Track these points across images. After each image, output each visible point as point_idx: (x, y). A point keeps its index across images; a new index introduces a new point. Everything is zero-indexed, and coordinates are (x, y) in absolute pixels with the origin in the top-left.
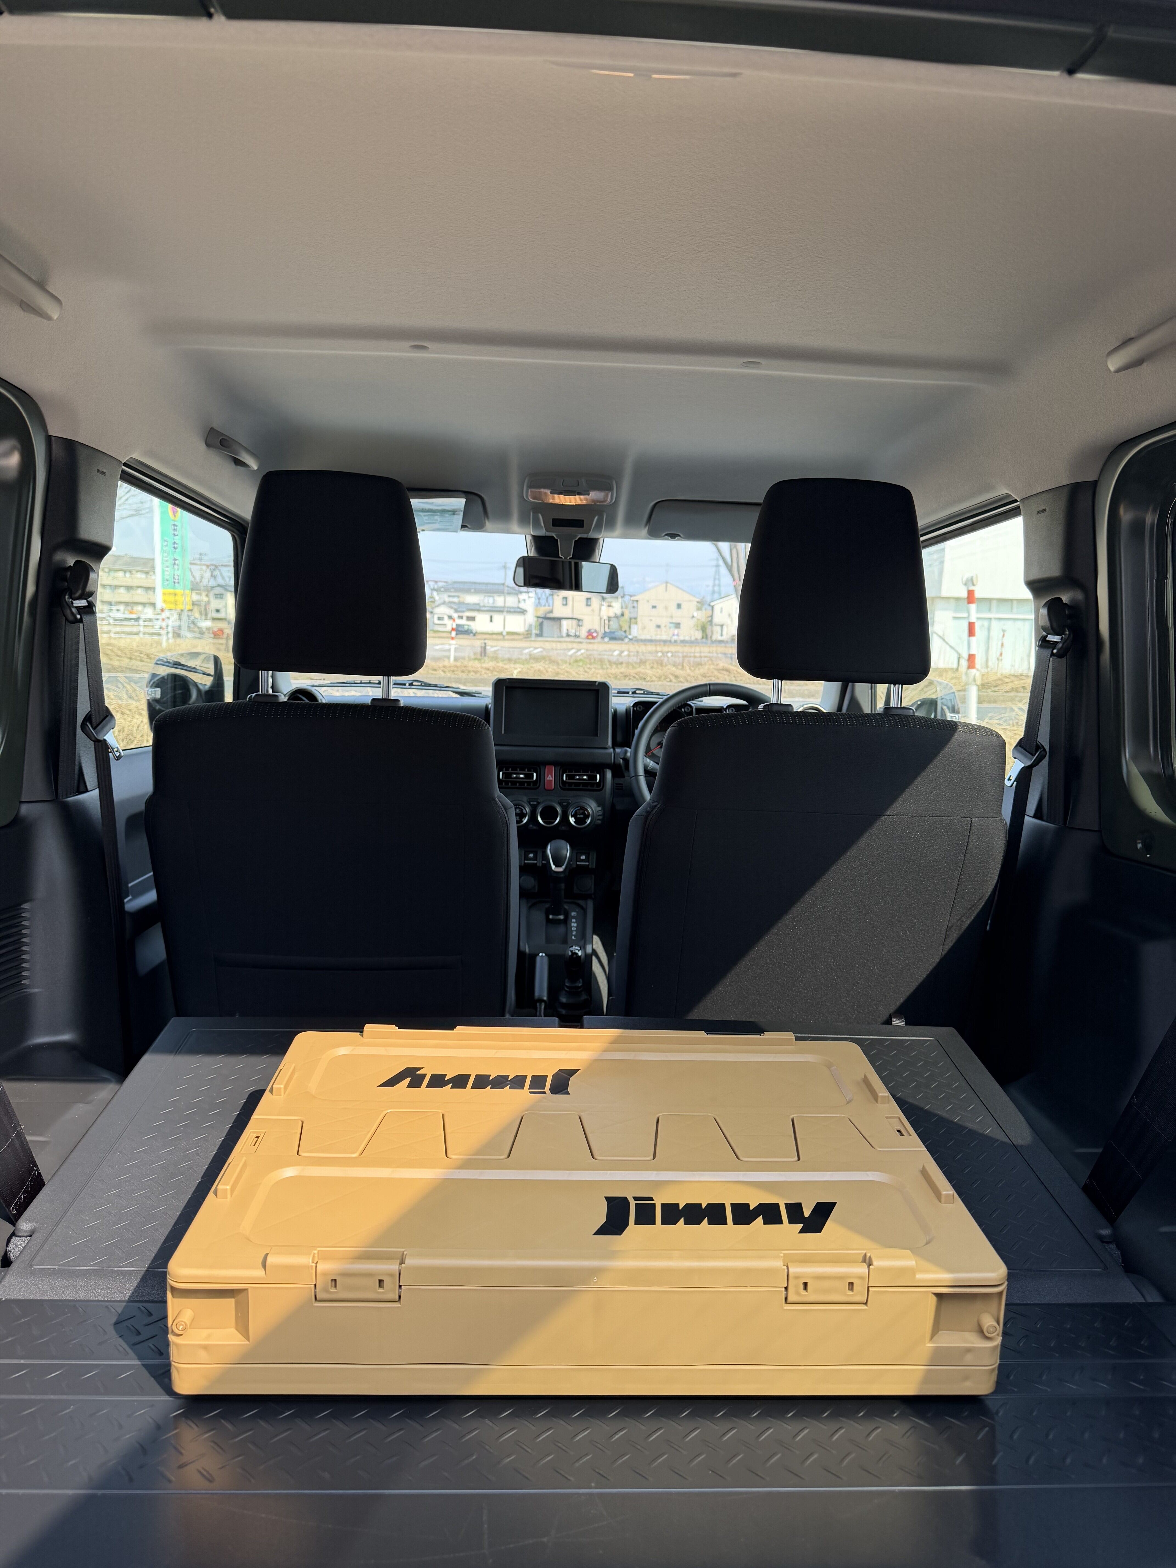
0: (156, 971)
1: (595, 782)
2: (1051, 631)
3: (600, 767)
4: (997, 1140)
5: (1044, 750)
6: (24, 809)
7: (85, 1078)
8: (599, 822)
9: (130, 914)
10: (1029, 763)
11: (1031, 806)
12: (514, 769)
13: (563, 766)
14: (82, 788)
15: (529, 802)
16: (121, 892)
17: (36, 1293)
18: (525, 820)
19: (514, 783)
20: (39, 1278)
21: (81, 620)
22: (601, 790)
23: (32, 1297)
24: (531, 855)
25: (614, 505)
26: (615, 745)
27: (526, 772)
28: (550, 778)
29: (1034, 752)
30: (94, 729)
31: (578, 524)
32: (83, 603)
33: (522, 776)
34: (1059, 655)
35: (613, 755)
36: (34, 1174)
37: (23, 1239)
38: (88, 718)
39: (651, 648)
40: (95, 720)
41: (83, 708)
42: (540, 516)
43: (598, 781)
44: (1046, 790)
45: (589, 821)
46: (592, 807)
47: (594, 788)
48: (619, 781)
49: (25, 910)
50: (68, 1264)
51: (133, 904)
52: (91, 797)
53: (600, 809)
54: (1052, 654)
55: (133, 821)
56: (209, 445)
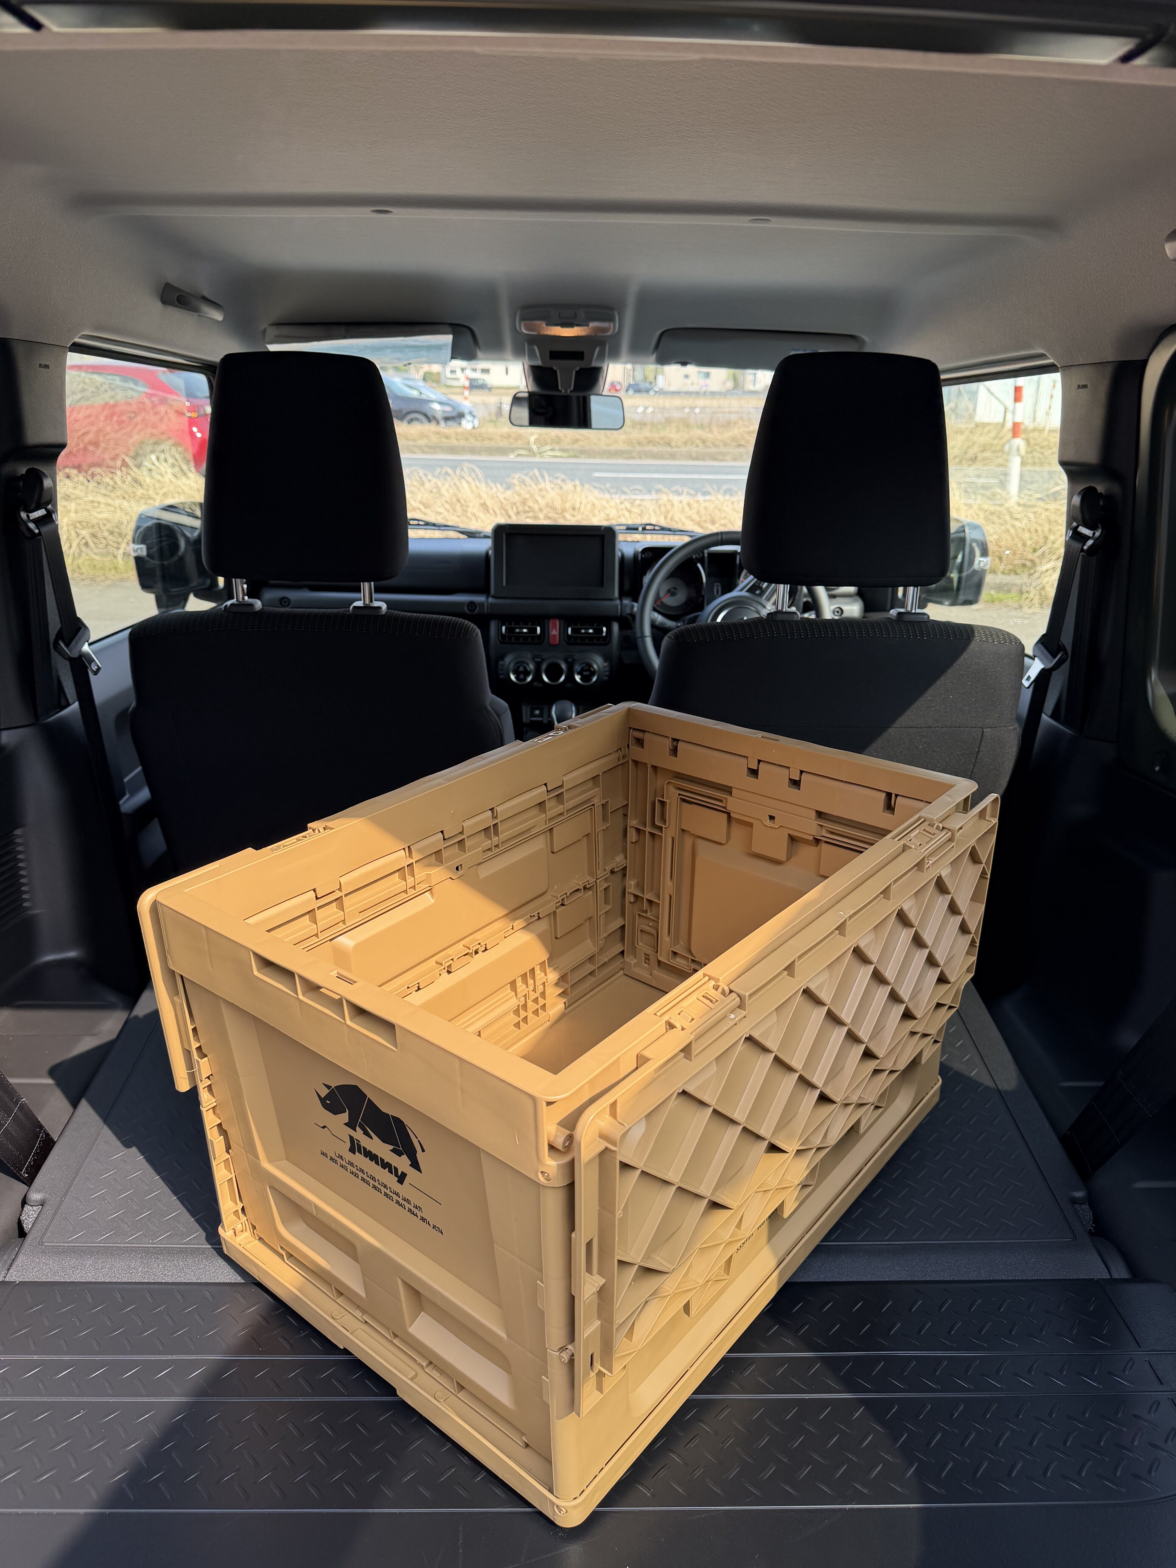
1: (600, 635)
2: (1082, 524)
3: (607, 621)
4: (982, 1084)
5: (1066, 653)
6: (5, 737)
7: (92, 1003)
8: (606, 678)
9: (127, 815)
10: (1049, 664)
11: (1050, 704)
12: (517, 623)
13: (567, 619)
14: (61, 705)
15: (533, 659)
18: (529, 679)
19: (517, 638)
20: (49, 1256)
21: (39, 533)
22: (608, 643)
24: (537, 712)
25: (618, 336)
26: (622, 594)
27: (530, 626)
28: (555, 632)
29: (1055, 653)
30: (67, 645)
31: (578, 356)
32: (41, 512)
33: (525, 630)
34: (1090, 552)
35: (619, 607)
36: (42, 1136)
37: (35, 1208)
38: (60, 636)
39: (677, 402)
40: (68, 633)
42: (536, 348)
43: (604, 634)
44: (1065, 691)
45: (595, 679)
46: (598, 663)
47: (599, 642)
48: (628, 633)
49: (18, 836)
50: (75, 1240)
51: (129, 804)
52: (72, 712)
53: (606, 664)
54: (1082, 550)
56: (165, 301)
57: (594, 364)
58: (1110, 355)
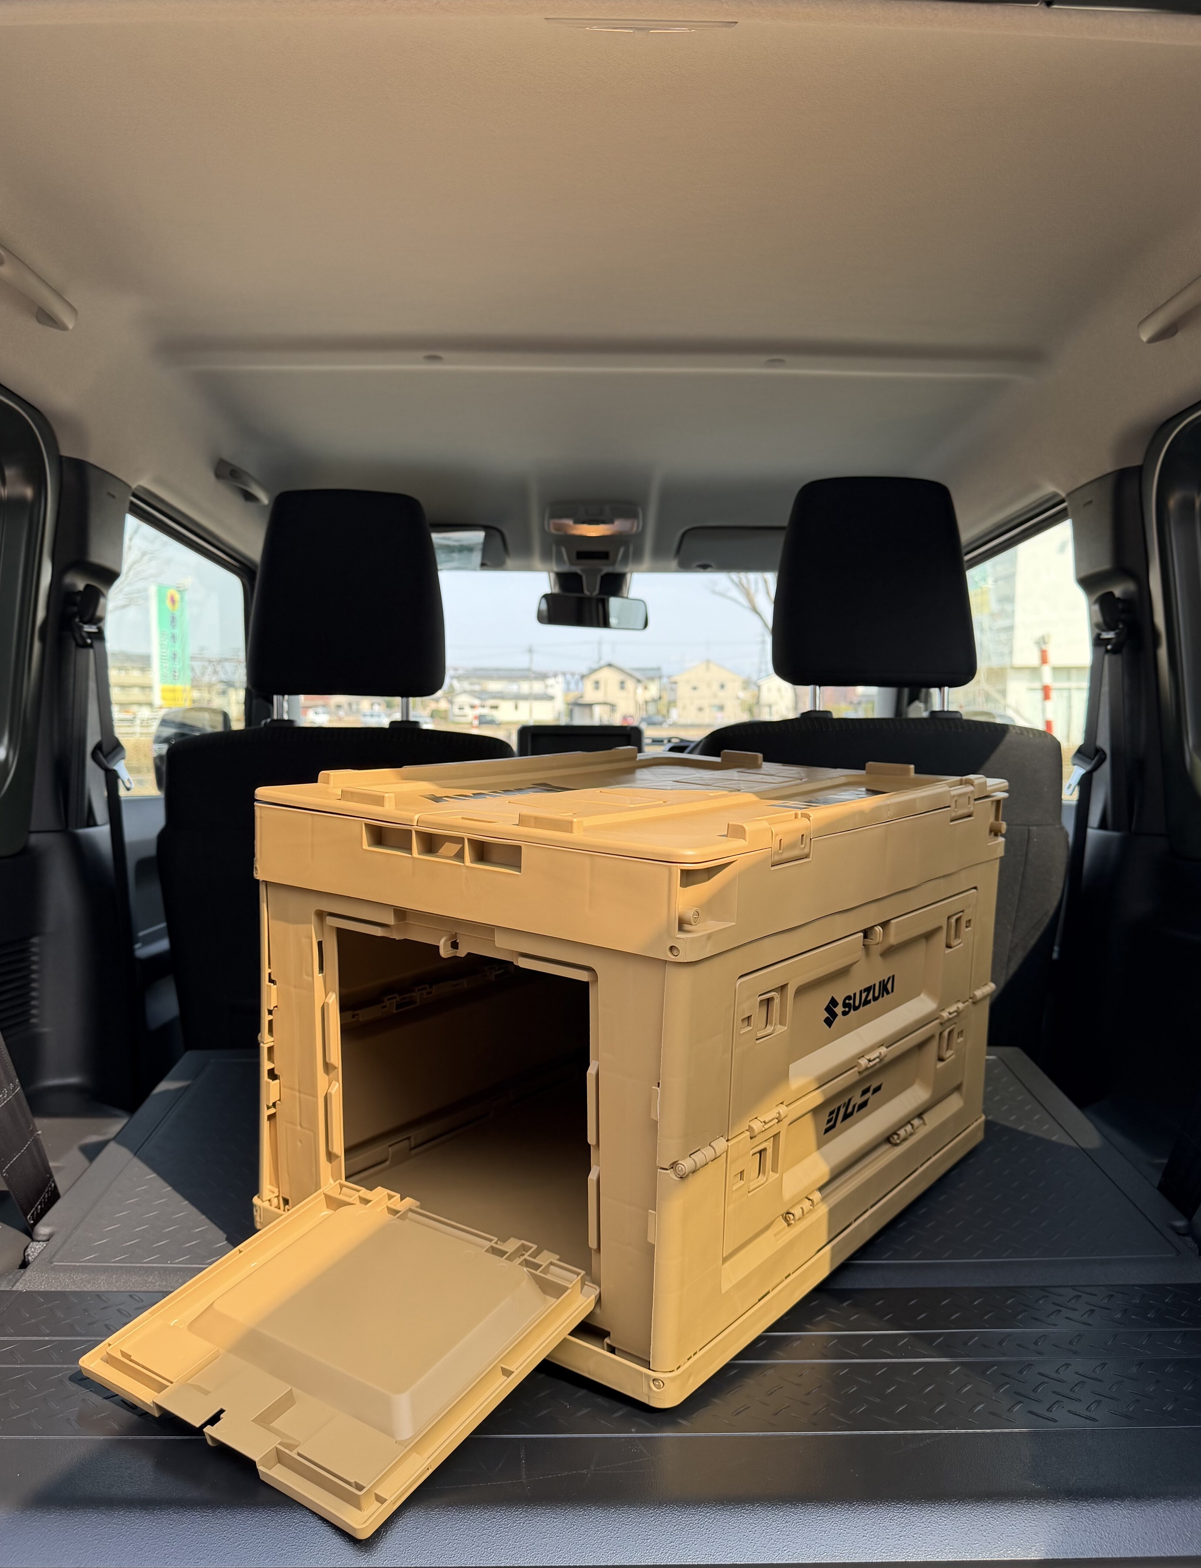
0: (167, 1027)
2: (1105, 628)
4: (1064, 1145)
5: (1105, 754)
6: (34, 839)
7: (96, 1115)
9: (140, 961)
10: (1089, 768)
11: (1095, 817)
14: (91, 821)
16: (129, 939)
17: (58, 1286)
20: (59, 1273)
21: (91, 646)
23: (53, 1289)
25: (640, 535)
29: (1092, 757)
30: (105, 757)
31: (603, 557)
32: (93, 629)
34: (1114, 652)
36: (51, 1186)
37: (41, 1243)
38: (98, 747)
40: (105, 748)
41: (93, 738)
42: (563, 550)
44: (1109, 800)
49: (34, 945)
50: (89, 1261)
51: (143, 951)
52: (101, 833)
54: (1107, 651)
55: (143, 864)
56: (218, 475)
57: (618, 569)
58: (1108, 466)
